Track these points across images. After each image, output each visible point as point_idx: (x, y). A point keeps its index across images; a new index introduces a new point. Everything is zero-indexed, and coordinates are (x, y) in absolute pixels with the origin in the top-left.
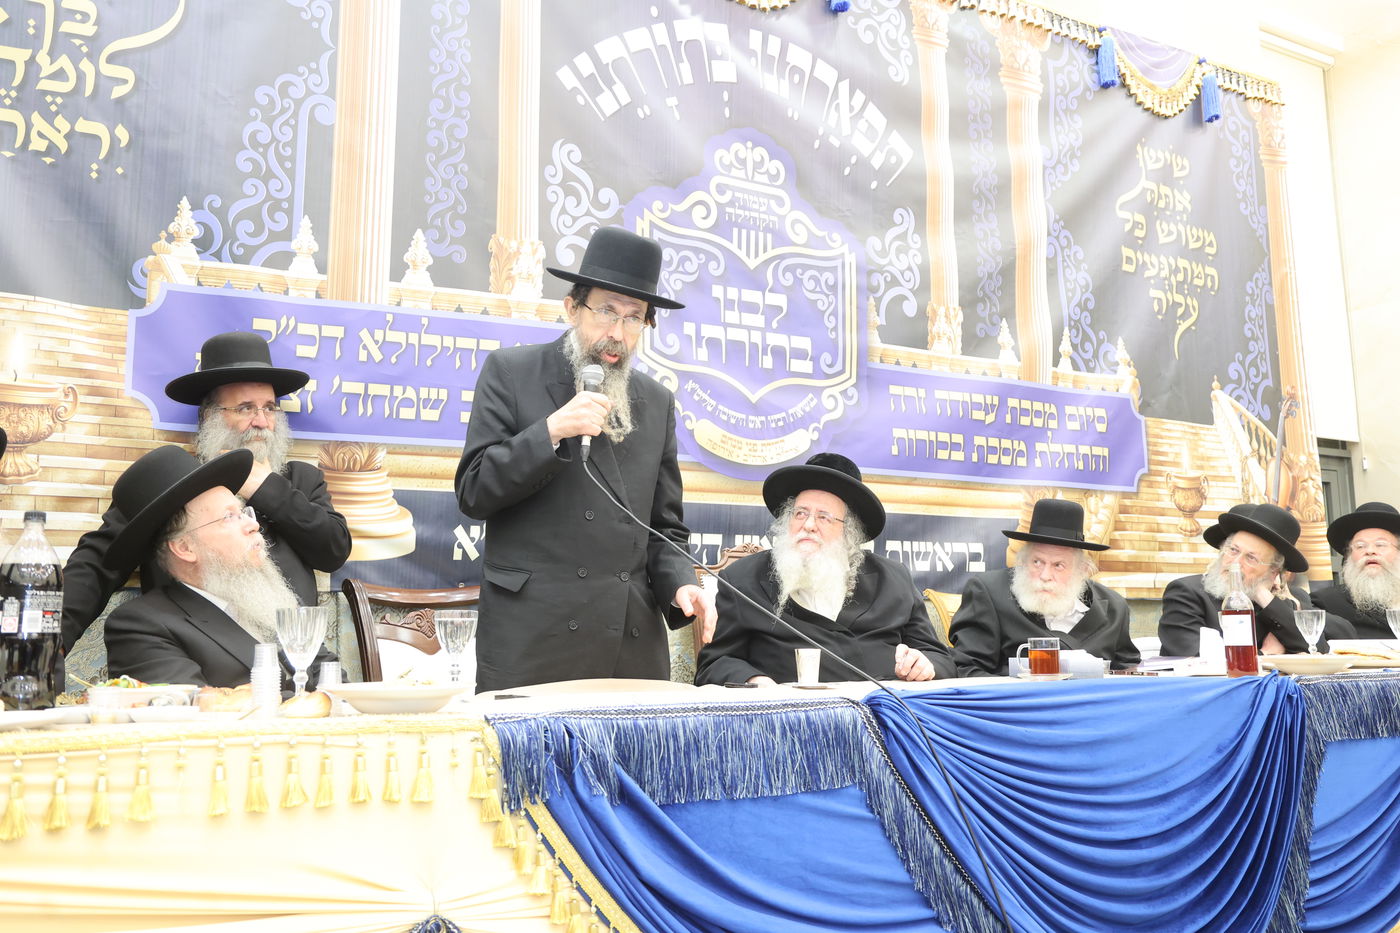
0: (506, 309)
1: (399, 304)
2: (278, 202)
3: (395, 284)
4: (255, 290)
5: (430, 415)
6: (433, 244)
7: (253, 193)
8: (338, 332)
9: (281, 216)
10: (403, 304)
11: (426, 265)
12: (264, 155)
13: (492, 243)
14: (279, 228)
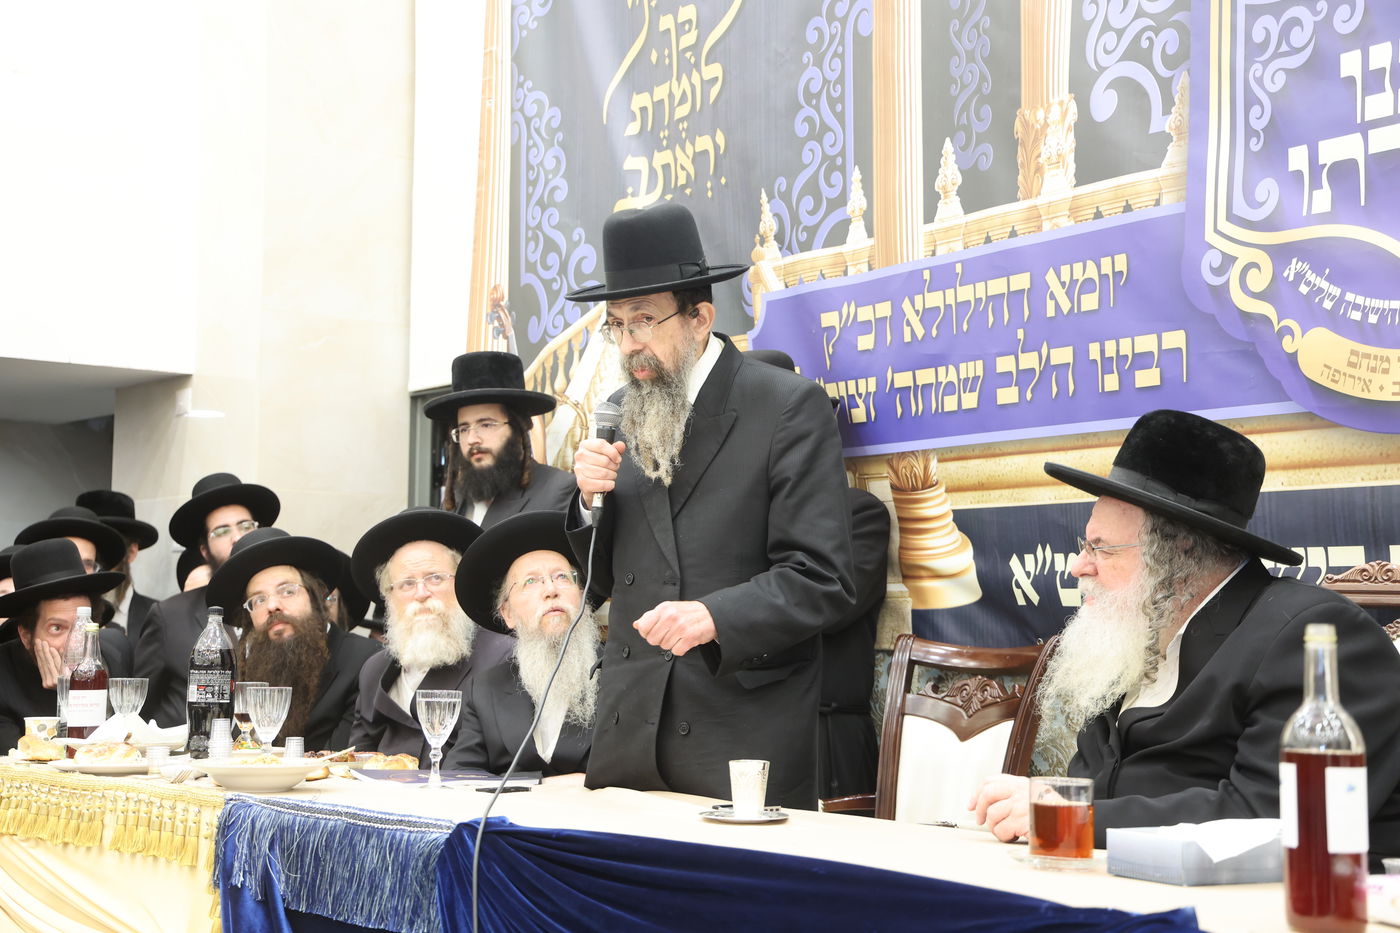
0: (1035, 217)
1: (934, 253)
2: (833, 159)
3: (930, 227)
4: (819, 279)
5: (970, 400)
6: (961, 150)
7: (812, 154)
8: (884, 309)
9: (837, 177)
10: (939, 253)
11: (956, 188)
12: (817, 108)
13: (1018, 125)
14: (834, 193)
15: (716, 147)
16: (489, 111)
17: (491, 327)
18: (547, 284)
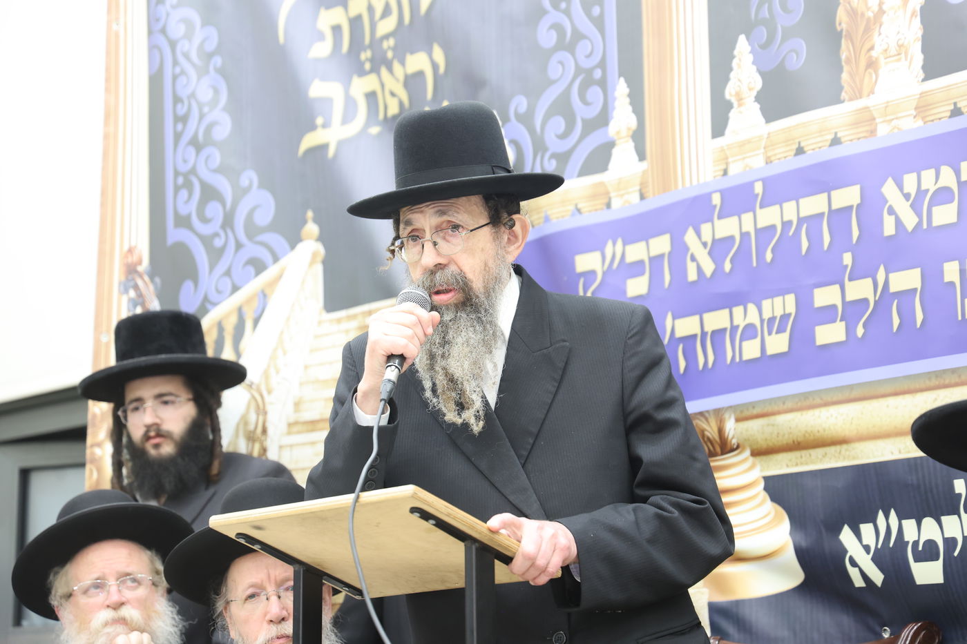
0: (867, 121)
1: (725, 173)
2: (589, 72)
3: (720, 141)
4: (573, 215)
5: (778, 343)
6: (761, 50)
7: (562, 69)
8: (661, 245)
9: (595, 93)
10: (731, 172)
11: (754, 93)
12: (567, 13)
13: (841, 15)
14: (593, 112)
15: (435, 66)
16: (117, 35)
17: (125, 299)
18: (207, 241)
